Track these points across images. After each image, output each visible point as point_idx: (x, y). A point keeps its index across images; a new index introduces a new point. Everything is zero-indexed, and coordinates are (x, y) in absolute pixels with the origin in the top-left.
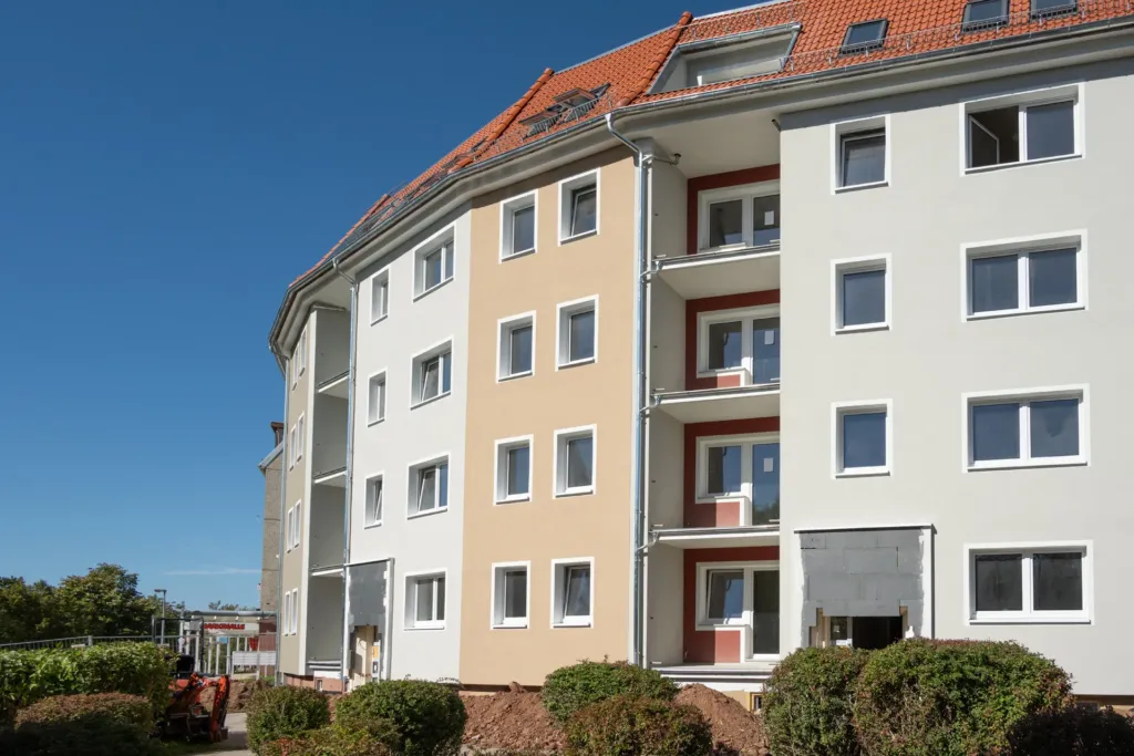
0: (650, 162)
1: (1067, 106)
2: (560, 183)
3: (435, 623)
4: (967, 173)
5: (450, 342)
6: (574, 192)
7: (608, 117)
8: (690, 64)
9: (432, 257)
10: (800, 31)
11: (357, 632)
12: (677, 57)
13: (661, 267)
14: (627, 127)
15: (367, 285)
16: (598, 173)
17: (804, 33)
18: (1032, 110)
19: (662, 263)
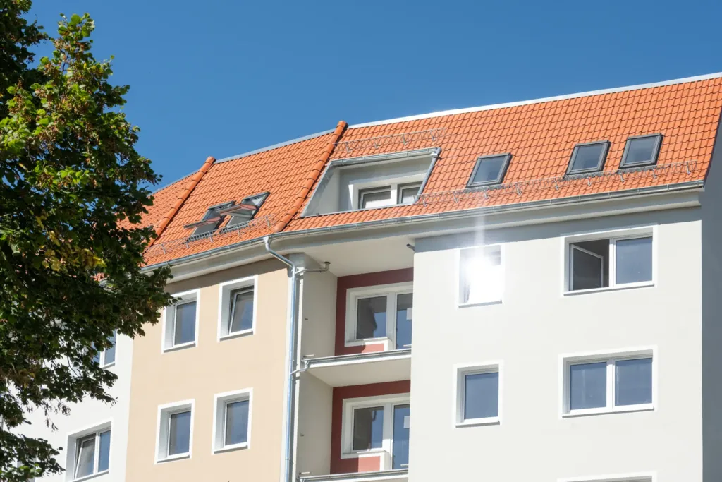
0: (301, 274)
1: (648, 239)
2: (221, 285)
4: (565, 295)
5: (110, 422)
6: (233, 292)
7: (266, 239)
8: (342, 173)
10: (438, 158)
12: (333, 167)
13: (309, 365)
14: (283, 244)
16: (256, 279)
17: (441, 159)
18: (620, 242)
19: (310, 362)
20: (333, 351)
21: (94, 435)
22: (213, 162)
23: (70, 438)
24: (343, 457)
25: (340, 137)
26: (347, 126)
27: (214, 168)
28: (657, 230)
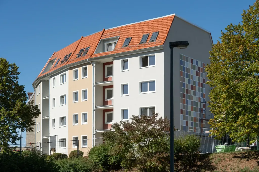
0: (95, 66)
1: (154, 56)
2: (82, 67)
3: (64, 147)
4: (140, 69)
5: (66, 94)
6: (84, 69)
7: (87, 60)
8: (103, 41)
9: (63, 76)
11: (51, 150)
12: (101, 40)
14: (90, 60)
15: (52, 79)
16: (87, 66)
17: (119, 38)
18: (150, 57)
19: (97, 83)
20: (103, 80)
21: (64, 96)
22: (83, 37)
23: (60, 97)
24: (105, 101)
25: (103, 33)
26: (105, 29)
27: (83, 38)
28: (156, 54)
